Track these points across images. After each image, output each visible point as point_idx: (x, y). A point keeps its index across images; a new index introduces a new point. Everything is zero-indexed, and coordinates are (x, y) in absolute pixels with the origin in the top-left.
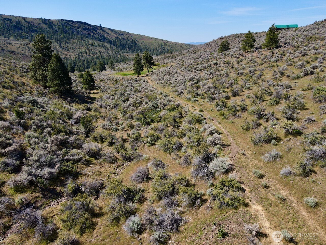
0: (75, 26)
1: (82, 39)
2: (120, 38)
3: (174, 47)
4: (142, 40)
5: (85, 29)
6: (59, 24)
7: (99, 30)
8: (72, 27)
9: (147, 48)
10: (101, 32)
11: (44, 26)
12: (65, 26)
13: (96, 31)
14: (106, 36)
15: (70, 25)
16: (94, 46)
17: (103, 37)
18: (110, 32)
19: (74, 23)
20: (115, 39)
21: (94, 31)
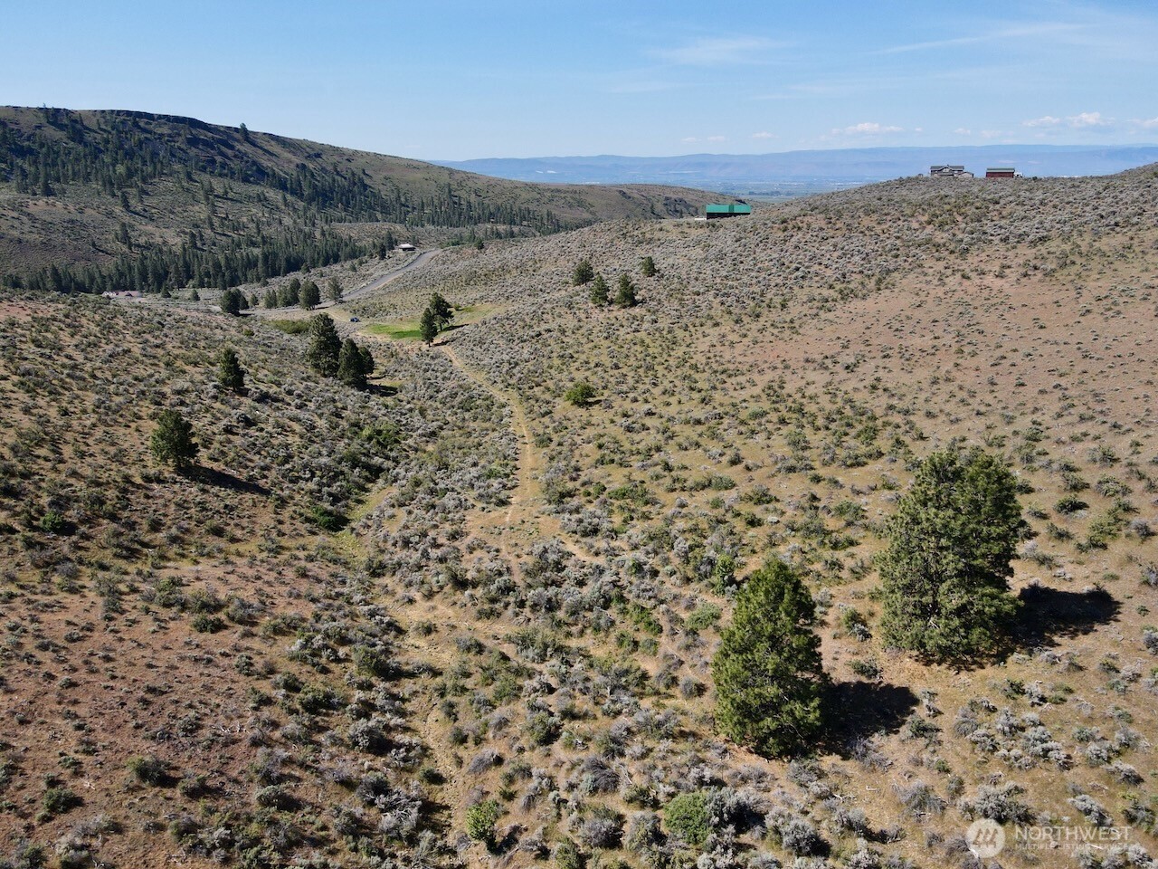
0: (159, 131)
1: (189, 177)
2: (311, 166)
4: (385, 174)
5: (193, 142)
6: (104, 127)
7: (238, 141)
8: (149, 136)
9: (403, 199)
10: (245, 148)
11: (52, 133)
12: (126, 133)
13: (232, 148)
14: (266, 162)
15: (144, 130)
16: (232, 200)
17: (254, 168)
18: (276, 149)
19: (154, 123)
20: (295, 173)
21: (224, 149)
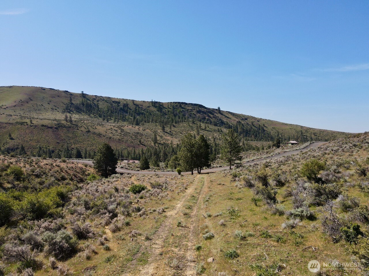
0: (188, 108)
1: (193, 122)
2: (243, 123)
3: (321, 135)
4: (273, 126)
5: (199, 112)
6: (170, 107)
7: (216, 113)
8: (184, 110)
9: (280, 136)
10: (219, 115)
11: (153, 109)
12: (176, 109)
13: (213, 114)
14: (225, 120)
15: (183, 108)
16: (207, 131)
17: (220, 121)
18: (230, 116)
19: (187, 106)
20: (236, 124)
21: (209, 114)
